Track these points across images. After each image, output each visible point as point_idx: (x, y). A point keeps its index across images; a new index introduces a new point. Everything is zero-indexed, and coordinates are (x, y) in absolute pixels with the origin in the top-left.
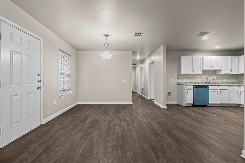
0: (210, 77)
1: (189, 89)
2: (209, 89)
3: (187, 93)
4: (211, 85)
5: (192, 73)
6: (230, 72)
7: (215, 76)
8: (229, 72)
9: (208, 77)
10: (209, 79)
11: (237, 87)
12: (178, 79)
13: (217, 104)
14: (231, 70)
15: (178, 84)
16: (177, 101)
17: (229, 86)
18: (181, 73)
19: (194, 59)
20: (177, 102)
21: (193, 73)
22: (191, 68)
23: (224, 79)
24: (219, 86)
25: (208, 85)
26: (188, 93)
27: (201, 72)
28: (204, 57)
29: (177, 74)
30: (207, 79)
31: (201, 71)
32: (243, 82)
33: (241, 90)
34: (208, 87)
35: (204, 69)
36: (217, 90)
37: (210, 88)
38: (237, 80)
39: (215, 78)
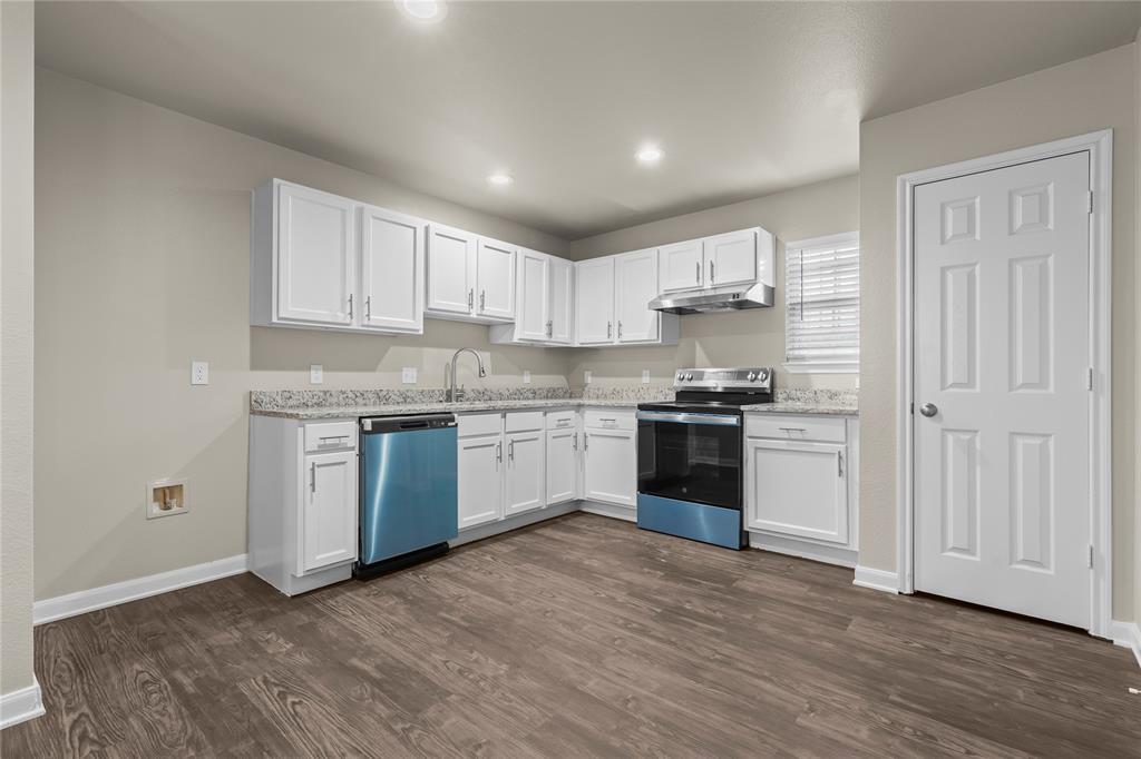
0: (465, 356)
1: (323, 449)
2: (459, 434)
3: (309, 482)
4: (466, 406)
5: (355, 326)
6: (547, 339)
7: (488, 354)
8: (540, 335)
9: (456, 357)
10: (460, 372)
11: (571, 414)
12: (257, 363)
13: (495, 523)
14: (550, 325)
15: (256, 408)
16: (247, 551)
17: (546, 410)
18: (275, 320)
19: (371, 227)
20: (242, 557)
21: (366, 322)
22: (351, 289)
23: (521, 372)
24: (504, 412)
25: (454, 406)
26: (313, 485)
27: (418, 325)
28: (436, 227)
29: (247, 329)
30: (451, 370)
31: (414, 318)
32: (586, 385)
33: (586, 429)
34: (453, 420)
35: (431, 306)
36: (496, 434)
37: (465, 425)
38: (568, 380)
39: (488, 367)
